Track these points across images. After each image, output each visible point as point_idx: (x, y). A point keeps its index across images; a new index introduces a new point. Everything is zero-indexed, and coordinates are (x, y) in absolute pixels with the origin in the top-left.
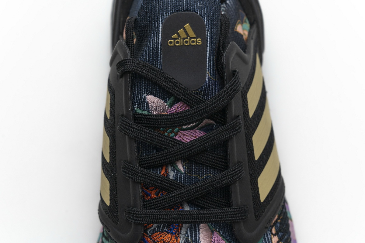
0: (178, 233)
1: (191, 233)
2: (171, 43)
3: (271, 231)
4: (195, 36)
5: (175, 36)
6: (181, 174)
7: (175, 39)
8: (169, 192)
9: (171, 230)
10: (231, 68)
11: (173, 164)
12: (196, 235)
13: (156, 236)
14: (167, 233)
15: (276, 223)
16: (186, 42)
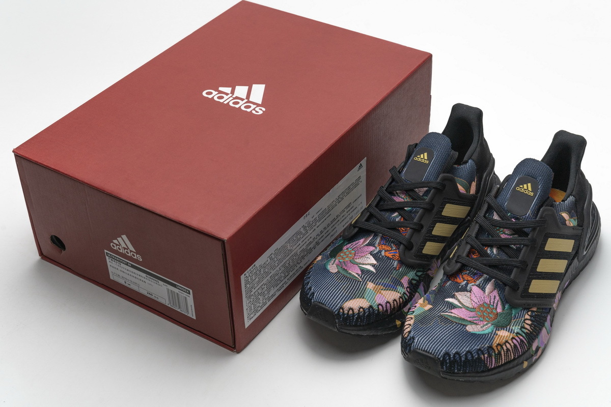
0: (477, 279)
1: (483, 283)
2: (518, 189)
3: (528, 311)
4: (531, 191)
5: (521, 186)
6: (493, 254)
7: (521, 188)
9: (474, 277)
11: (491, 246)
12: (485, 285)
13: (464, 276)
14: (472, 277)
15: (533, 312)
16: (526, 192)
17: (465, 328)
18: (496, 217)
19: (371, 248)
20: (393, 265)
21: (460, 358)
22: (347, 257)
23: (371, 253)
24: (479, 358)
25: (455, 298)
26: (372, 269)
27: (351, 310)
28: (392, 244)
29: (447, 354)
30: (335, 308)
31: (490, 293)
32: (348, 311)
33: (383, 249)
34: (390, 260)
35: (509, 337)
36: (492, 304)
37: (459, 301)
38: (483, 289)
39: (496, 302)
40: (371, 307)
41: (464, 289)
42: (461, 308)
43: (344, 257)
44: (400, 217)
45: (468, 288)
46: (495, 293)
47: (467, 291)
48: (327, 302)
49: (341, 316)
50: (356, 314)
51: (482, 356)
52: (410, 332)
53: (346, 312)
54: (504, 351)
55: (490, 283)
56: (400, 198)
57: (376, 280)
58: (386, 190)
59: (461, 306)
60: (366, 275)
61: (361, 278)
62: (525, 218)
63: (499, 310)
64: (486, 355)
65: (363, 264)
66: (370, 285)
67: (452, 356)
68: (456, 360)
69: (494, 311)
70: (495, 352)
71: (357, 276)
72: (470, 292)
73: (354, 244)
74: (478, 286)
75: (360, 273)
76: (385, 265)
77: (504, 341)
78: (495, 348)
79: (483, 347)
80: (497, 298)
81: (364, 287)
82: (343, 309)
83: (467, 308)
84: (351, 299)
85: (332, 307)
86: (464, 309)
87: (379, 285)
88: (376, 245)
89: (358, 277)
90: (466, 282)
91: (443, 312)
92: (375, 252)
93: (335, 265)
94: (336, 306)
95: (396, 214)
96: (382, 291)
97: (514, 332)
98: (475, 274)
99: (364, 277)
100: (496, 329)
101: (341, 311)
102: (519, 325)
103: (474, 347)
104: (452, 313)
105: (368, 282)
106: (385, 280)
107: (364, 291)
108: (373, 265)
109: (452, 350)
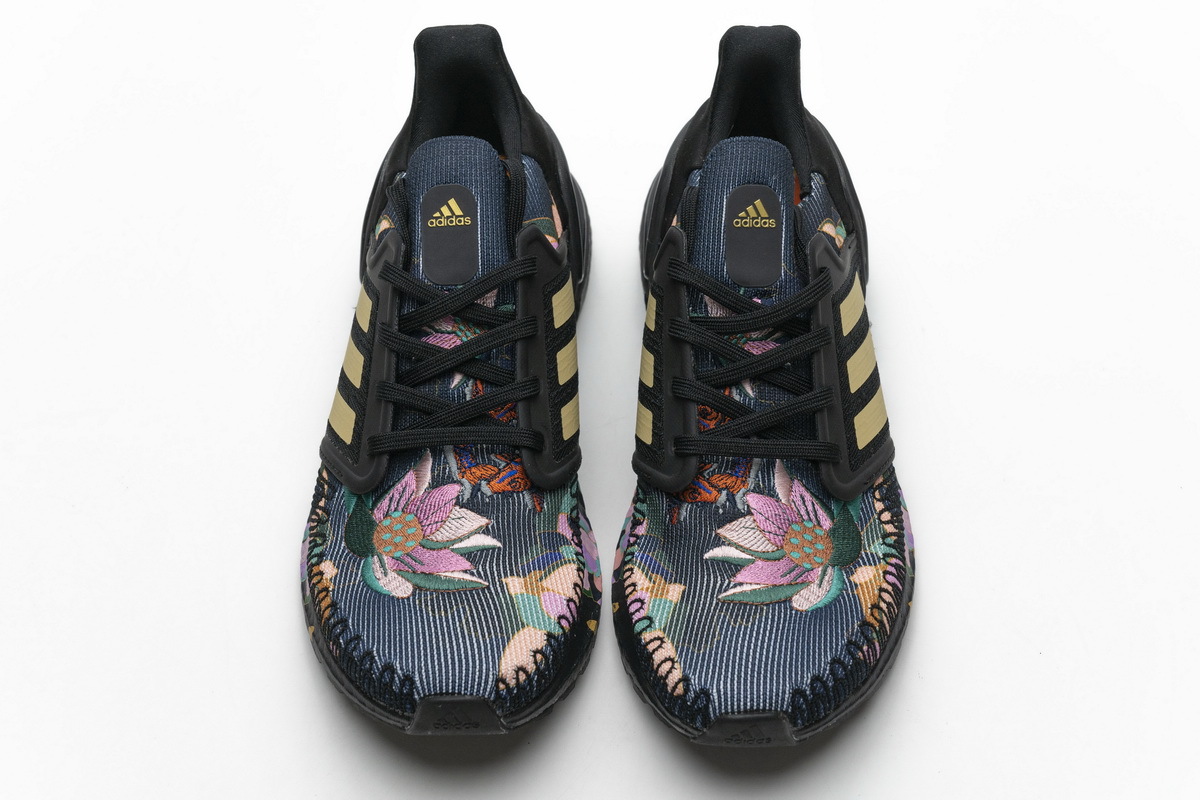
0: (746, 475)
1: (763, 478)
2: (737, 223)
3: (873, 493)
4: (767, 216)
5: (742, 214)
6: (750, 399)
7: (742, 218)
8: (733, 418)
9: (736, 472)
10: (818, 265)
11: (737, 384)
12: (769, 480)
13: (715, 479)
14: (731, 475)
15: (880, 487)
16: (757, 223)
17: (792, 608)
18: (715, 311)
19: (452, 491)
20: (525, 506)
21: (824, 684)
22: (407, 537)
23: (459, 503)
24: (857, 662)
25: (723, 543)
26: (488, 541)
27: (521, 673)
28: (493, 457)
29: (797, 693)
30: (485, 689)
31: (789, 495)
32: (517, 679)
33: (480, 478)
34: (512, 496)
35: (879, 575)
36: (806, 517)
37: (738, 547)
38: (770, 492)
39: (810, 508)
40: (550, 636)
41: (733, 514)
42: (753, 562)
43: (398, 539)
44: (470, 383)
45: (740, 506)
46: (799, 489)
47: (743, 515)
48: (460, 685)
49: (505, 698)
50: (535, 674)
51: (860, 654)
52: (685, 679)
53: (513, 683)
54: (886, 615)
55: (776, 470)
56: (449, 338)
57: (516, 563)
58: (400, 330)
59: (750, 557)
60: (485, 563)
61: (480, 576)
62: (781, 287)
63: (827, 524)
64: (865, 648)
65: (461, 540)
66: (515, 585)
67: (808, 692)
68: (818, 694)
69: (818, 531)
70: (875, 628)
71: (468, 577)
72: (749, 513)
73: (397, 496)
74: (757, 490)
75: (467, 565)
76: (508, 515)
77: (876, 592)
78: (871, 620)
79: (852, 634)
80: (808, 497)
81: (505, 598)
82: (503, 681)
83: (766, 557)
84: (504, 647)
85: (478, 691)
86: (760, 563)
87: (529, 572)
88: (457, 475)
89: (474, 579)
90: (724, 493)
91: (720, 592)
92: (467, 495)
93: (392, 574)
94: (486, 682)
95: (457, 379)
96: (544, 583)
97: (879, 559)
98: (735, 464)
99: (485, 572)
100: (847, 573)
101: (502, 686)
102: (878, 538)
103: (837, 645)
104: (741, 584)
105: (504, 580)
106: (532, 552)
107: (513, 607)
108: (486, 531)
109: (802, 677)
